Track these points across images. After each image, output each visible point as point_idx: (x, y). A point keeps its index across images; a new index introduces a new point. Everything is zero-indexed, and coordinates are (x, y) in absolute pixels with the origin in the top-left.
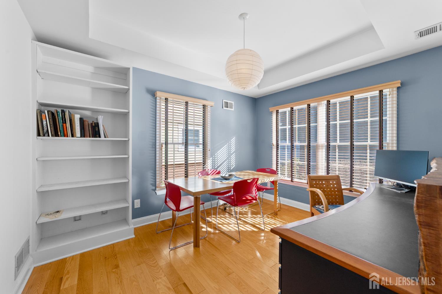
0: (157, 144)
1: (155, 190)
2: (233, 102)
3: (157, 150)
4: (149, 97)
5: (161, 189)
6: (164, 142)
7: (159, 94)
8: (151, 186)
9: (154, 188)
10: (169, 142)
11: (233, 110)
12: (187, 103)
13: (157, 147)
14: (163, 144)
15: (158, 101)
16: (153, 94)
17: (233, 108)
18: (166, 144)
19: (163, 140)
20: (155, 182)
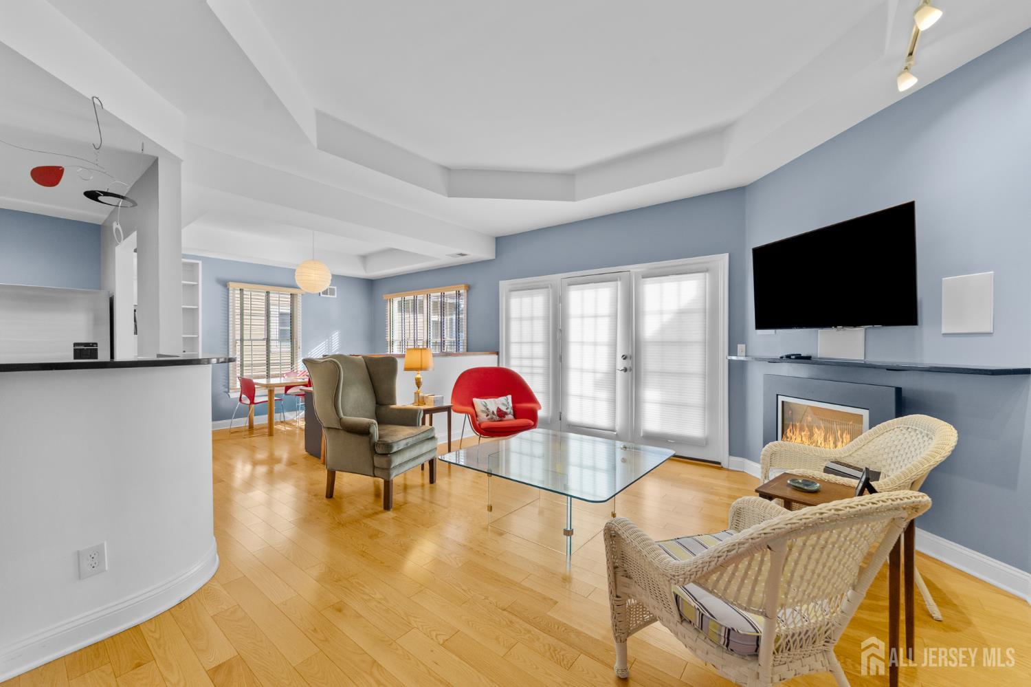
0: (230, 341)
1: (229, 392)
2: (335, 288)
3: (230, 347)
4: (220, 288)
5: (235, 392)
6: (239, 338)
7: (231, 285)
8: (223, 388)
9: (227, 390)
10: (245, 338)
11: (336, 296)
12: (268, 293)
13: (230, 344)
14: (237, 340)
15: (230, 292)
16: (225, 284)
17: (336, 294)
18: (242, 340)
19: (238, 337)
20: (228, 383)
